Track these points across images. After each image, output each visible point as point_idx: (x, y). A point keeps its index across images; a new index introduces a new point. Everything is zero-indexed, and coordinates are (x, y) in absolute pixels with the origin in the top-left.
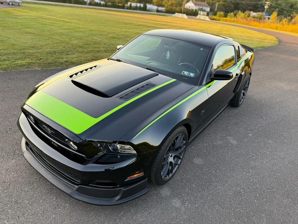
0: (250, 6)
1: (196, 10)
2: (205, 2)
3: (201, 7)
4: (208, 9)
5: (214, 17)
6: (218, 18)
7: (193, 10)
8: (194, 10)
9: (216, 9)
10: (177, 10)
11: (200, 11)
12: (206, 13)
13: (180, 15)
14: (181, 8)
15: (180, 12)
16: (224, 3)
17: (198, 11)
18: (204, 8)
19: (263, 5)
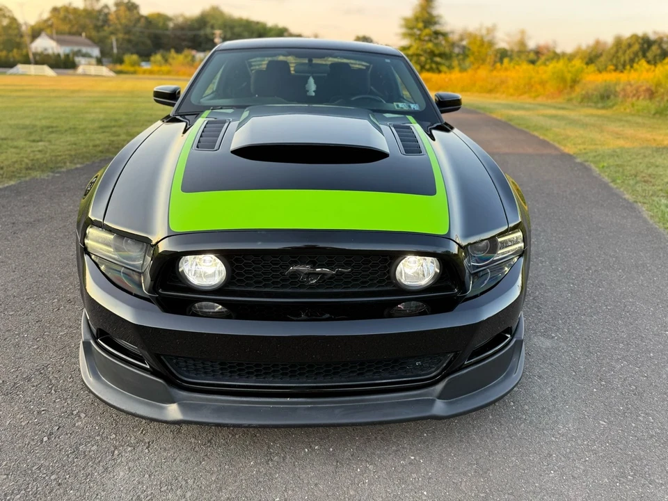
0: (184, 40)
1: (67, 56)
2: (80, 35)
3: (76, 49)
4: (96, 52)
5: (119, 67)
6: (131, 69)
7: (59, 55)
8: (62, 56)
9: (115, 51)
10: (13, 57)
11: (78, 56)
12: (94, 61)
13: (32, 69)
14: (24, 52)
15: (27, 61)
16: (127, 37)
17: (73, 58)
18: (84, 50)
19: (211, 37)
